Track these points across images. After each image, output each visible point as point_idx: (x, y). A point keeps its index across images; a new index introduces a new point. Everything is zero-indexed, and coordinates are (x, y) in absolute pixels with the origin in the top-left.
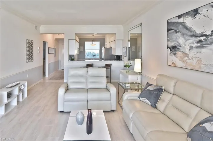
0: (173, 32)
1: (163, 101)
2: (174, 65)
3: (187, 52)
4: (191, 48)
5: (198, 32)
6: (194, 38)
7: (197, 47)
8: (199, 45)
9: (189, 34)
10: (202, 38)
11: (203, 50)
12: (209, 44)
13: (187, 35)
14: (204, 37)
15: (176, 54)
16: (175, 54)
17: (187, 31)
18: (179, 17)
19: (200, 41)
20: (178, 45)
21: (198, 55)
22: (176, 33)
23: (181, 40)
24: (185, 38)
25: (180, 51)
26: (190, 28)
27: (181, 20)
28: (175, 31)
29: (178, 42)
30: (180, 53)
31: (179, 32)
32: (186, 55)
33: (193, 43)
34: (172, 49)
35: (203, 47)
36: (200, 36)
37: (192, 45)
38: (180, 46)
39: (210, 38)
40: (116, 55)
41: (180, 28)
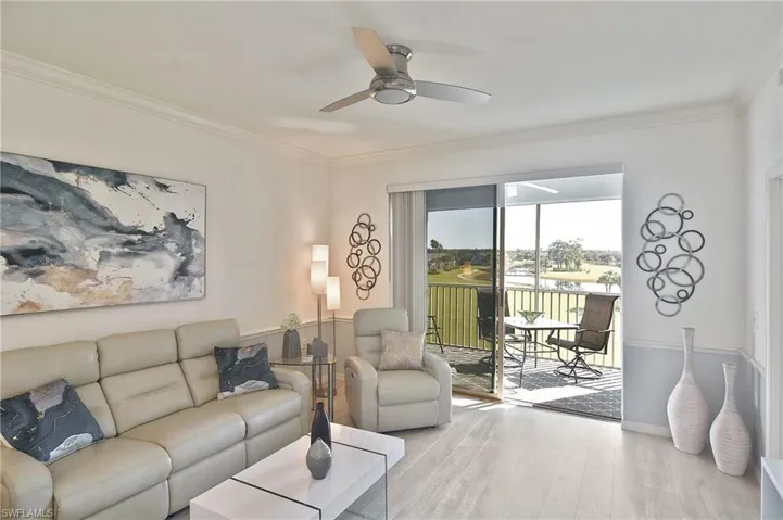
0: (26, 202)
2: (29, 309)
3: (92, 265)
4: (104, 256)
5: (126, 222)
6: (113, 233)
7: (121, 255)
8: (126, 250)
9: (100, 221)
10: (135, 238)
11: (137, 261)
12: (148, 251)
13: (90, 223)
14: (140, 236)
15: (43, 272)
16: (34, 275)
17: (93, 214)
18: (60, 166)
19: (129, 243)
20: (53, 247)
21: (125, 272)
22: (46, 208)
23: (68, 235)
24: (82, 230)
25: (63, 264)
26: (103, 208)
27: (69, 177)
28: (39, 202)
29: (52, 238)
30: (62, 268)
31: (56, 208)
32: (89, 273)
33: (111, 246)
34: (17, 257)
35: (136, 255)
36: (130, 233)
37: (109, 250)
38: (64, 251)
39: (151, 239)
41: (64, 198)
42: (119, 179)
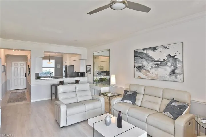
0: (139, 58)
1: (139, 99)
2: (139, 77)
3: (149, 70)
4: (152, 67)
5: (156, 59)
6: (153, 62)
7: (155, 67)
8: (156, 66)
9: (151, 60)
10: (158, 63)
11: (159, 69)
12: (162, 66)
13: (148, 60)
14: (160, 62)
15: (141, 71)
16: (140, 71)
17: (149, 58)
18: (143, 49)
19: (157, 64)
20: (143, 66)
21: (156, 72)
22: (142, 58)
23: (145, 63)
24: (147, 62)
25: (144, 69)
26: (151, 57)
27: (145, 52)
28: (140, 57)
29: (142, 64)
30: (144, 70)
31: (143, 58)
32: (148, 71)
33: (153, 65)
34: (138, 68)
35: (159, 67)
36: (157, 62)
37: (152, 66)
38: (144, 67)
39: (163, 63)
40: (81, 72)
41: (144, 56)
42: (154, 49)
